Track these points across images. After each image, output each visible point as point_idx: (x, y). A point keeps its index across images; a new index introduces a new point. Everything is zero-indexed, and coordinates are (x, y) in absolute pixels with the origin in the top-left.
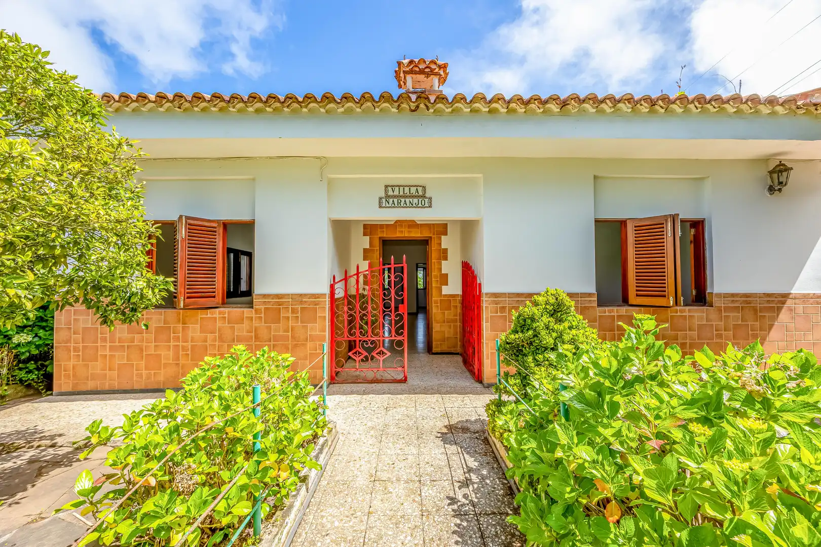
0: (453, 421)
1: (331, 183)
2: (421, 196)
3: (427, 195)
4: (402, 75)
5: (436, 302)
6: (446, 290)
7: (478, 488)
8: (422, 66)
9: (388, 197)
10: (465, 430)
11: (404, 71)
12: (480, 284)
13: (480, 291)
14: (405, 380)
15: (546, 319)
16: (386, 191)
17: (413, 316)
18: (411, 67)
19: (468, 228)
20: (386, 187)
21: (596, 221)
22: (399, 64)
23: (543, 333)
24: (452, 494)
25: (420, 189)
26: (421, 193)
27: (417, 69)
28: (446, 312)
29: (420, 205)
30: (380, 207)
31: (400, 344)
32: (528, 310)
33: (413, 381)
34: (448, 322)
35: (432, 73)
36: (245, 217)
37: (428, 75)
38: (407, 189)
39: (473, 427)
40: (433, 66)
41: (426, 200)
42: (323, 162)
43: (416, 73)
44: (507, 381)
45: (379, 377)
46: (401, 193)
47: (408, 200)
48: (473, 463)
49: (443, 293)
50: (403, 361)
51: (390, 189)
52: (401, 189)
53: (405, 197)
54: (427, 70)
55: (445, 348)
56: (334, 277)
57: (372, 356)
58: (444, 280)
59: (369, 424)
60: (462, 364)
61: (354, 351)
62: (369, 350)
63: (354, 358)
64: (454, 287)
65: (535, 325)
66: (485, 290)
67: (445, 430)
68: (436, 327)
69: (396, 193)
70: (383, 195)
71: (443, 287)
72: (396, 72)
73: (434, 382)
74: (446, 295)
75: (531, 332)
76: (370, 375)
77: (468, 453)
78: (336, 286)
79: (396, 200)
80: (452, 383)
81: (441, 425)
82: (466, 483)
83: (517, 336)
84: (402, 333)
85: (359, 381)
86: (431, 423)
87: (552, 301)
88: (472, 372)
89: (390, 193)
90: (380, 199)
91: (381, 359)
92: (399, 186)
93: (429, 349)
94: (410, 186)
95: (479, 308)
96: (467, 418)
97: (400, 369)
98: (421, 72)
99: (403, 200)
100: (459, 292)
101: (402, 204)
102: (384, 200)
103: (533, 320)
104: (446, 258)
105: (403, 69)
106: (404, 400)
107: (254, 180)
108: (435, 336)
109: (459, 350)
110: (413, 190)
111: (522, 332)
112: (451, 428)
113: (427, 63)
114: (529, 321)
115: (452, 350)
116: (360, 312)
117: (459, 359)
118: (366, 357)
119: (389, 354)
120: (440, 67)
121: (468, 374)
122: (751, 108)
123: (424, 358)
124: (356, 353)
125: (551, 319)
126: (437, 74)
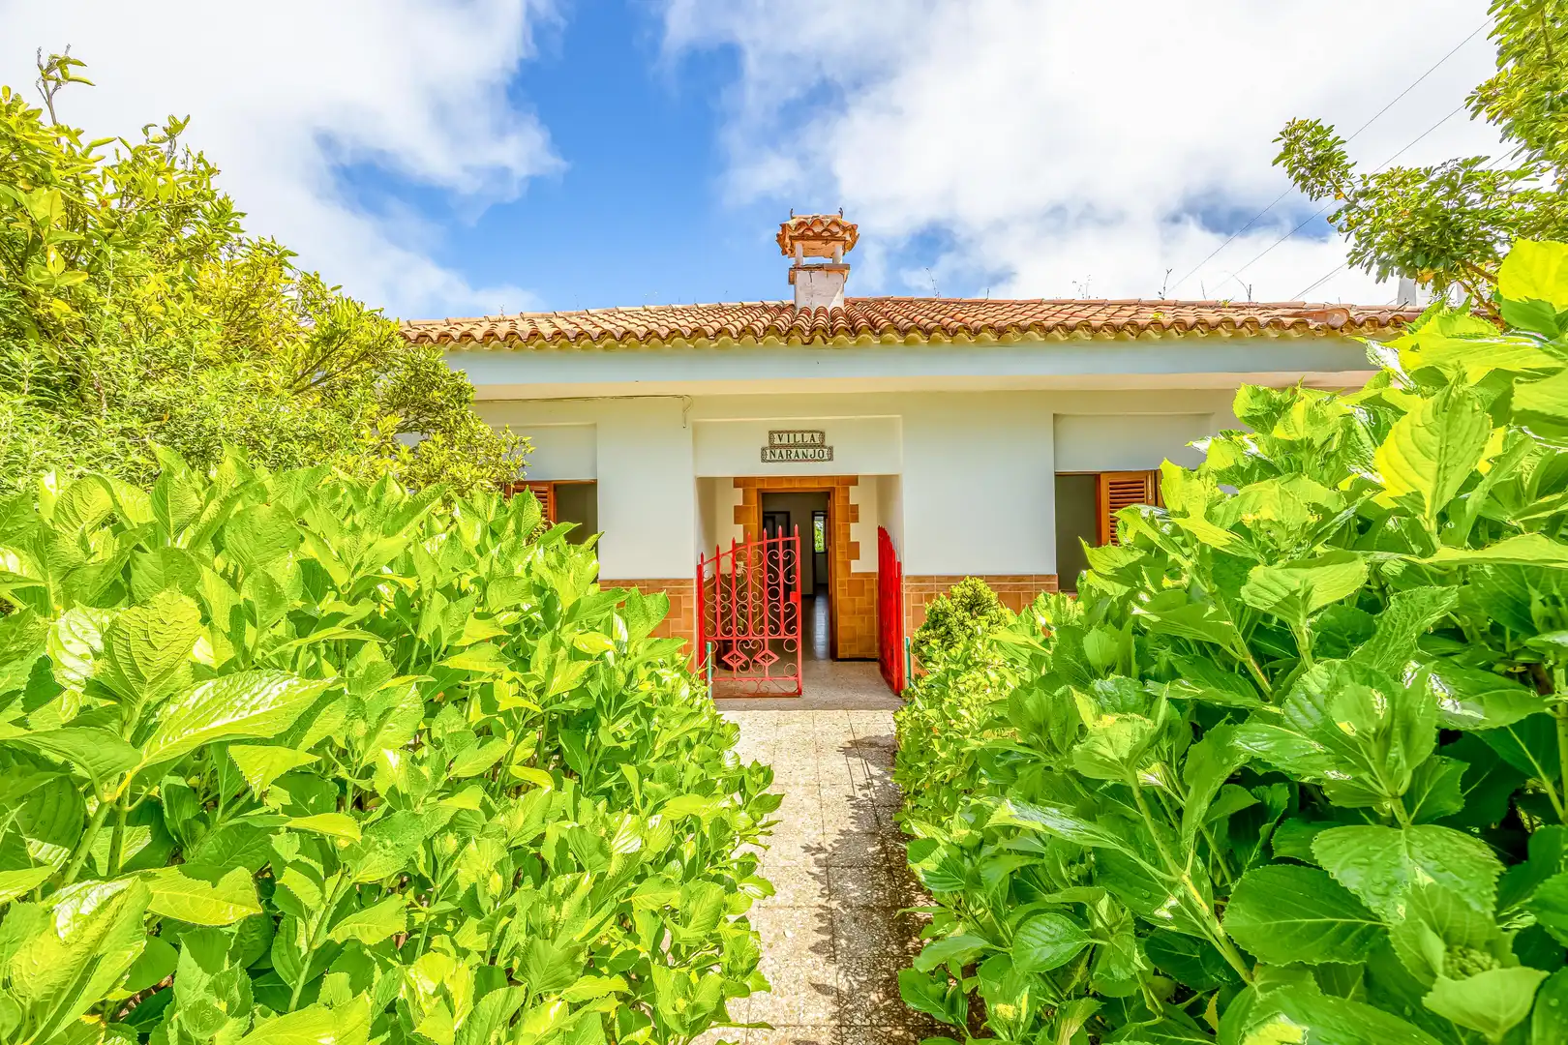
0: (858, 737)
1: (697, 430)
2: (817, 445)
3: (827, 443)
4: (787, 240)
5: (842, 584)
6: (856, 567)
7: (879, 790)
8: (818, 229)
9: (773, 446)
10: (872, 745)
11: (791, 238)
12: (899, 564)
13: (899, 573)
14: (799, 693)
15: (960, 614)
16: (771, 439)
17: (809, 601)
18: (801, 231)
19: (886, 486)
20: (771, 433)
21: (1058, 476)
22: (783, 227)
23: (956, 629)
24: (851, 794)
25: (817, 436)
26: (817, 441)
27: (810, 233)
28: (857, 598)
29: (817, 458)
30: (763, 460)
31: (792, 644)
32: (943, 603)
33: (810, 693)
34: (860, 613)
35: (834, 237)
36: (584, 477)
37: (827, 241)
38: (799, 437)
39: (881, 743)
40: (835, 229)
41: (826, 450)
42: (686, 402)
43: (809, 238)
44: (917, 685)
45: (763, 689)
46: (792, 442)
47: (800, 451)
48: (875, 771)
49: (853, 571)
50: (796, 669)
51: (776, 435)
52: (791, 435)
53: (796, 446)
54: (825, 234)
55: (855, 652)
56: (702, 556)
57: (755, 661)
58: (854, 550)
59: (759, 739)
60: (879, 673)
61: (730, 655)
62: (751, 653)
63: (731, 664)
64: (867, 563)
65: (948, 621)
66: (906, 571)
67: (849, 745)
68: (843, 622)
69: (785, 441)
70: (767, 445)
71: (853, 562)
72: (778, 235)
73: (840, 695)
74: (856, 574)
75: (942, 629)
76: (752, 686)
77: (873, 764)
78: (705, 568)
79: (784, 452)
80: (863, 697)
81: (844, 740)
82: (868, 786)
83: (928, 633)
84: (794, 630)
85: (737, 694)
86: (833, 739)
87: (969, 593)
88: (890, 683)
89: (777, 441)
90: (763, 449)
91: (767, 665)
92: (788, 432)
93: (833, 654)
94: (802, 432)
95: (899, 595)
96: (877, 733)
97: (793, 678)
98: (817, 237)
99: (794, 451)
100: (875, 569)
101: (793, 456)
102: (768, 451)
103: (946, 615)
104: (856, 519)
105: (789, 233)
106: (797, 715)
107: (595, 425)
108: (841, 634)
109: (876, 654)
110: (807, 437)
111: (934, 628)
112: (855, 743)
113: (826, 224)
114: (941, 616)
115: (867, 655)
116: (737, 603)
117: (876, 667)
118: (747, 663)
119: (777, 658)
120: (845, 229)
121: (886, 687)
122: (1251, 332)
123: (825, 666)
124: (732, 657)
125: (967, 614)
126: (838, 240)
